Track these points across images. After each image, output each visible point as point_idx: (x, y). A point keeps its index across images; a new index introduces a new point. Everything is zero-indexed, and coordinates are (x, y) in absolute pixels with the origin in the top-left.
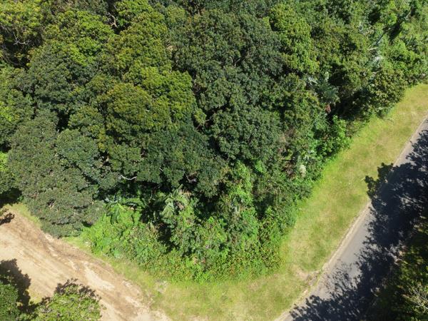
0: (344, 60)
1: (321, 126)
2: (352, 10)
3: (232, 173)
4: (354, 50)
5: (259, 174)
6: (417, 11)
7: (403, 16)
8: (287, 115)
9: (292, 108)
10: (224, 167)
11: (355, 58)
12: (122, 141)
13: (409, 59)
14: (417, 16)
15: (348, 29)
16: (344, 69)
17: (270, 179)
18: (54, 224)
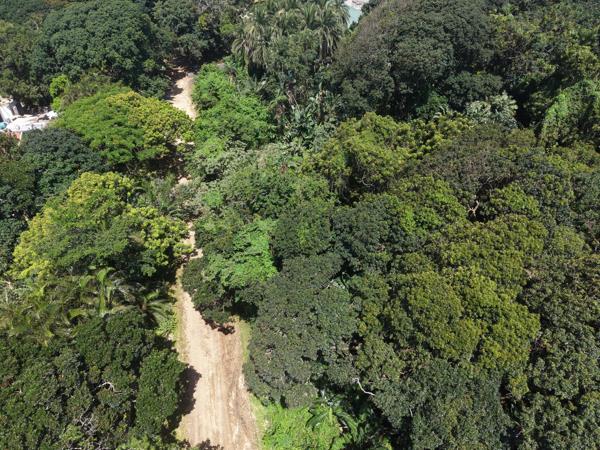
18: (257, 372)
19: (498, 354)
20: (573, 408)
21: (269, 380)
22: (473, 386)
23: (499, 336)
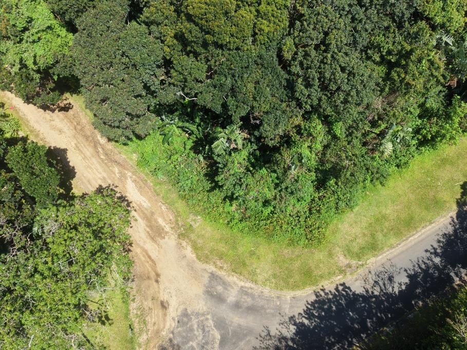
1: (433, 103)
3: (303, 127)
5: (335, 137)
8: (394, 75)
9: (405, 67)
10: (297, 116)
12: (190, 52)
17: (345, 147)
18: (105, 123)
19: (266, 30)
20: (323, 48)
21: (117, 124)
22: (259, 61)
23: (265, 14)
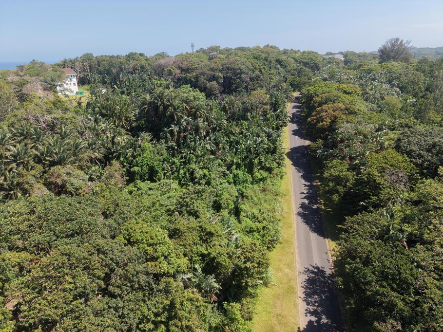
0: (209, 248)
1: (216, 320)
2: (197, 207)
4: (212, 237)
6: (244, 194)
7: (237, 201)
8: (173, 328)
11: (217, 243)
13: (257, 229)
14: (247, 197)
15: (200, 222)
16: (212, 256)
